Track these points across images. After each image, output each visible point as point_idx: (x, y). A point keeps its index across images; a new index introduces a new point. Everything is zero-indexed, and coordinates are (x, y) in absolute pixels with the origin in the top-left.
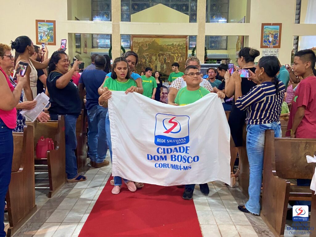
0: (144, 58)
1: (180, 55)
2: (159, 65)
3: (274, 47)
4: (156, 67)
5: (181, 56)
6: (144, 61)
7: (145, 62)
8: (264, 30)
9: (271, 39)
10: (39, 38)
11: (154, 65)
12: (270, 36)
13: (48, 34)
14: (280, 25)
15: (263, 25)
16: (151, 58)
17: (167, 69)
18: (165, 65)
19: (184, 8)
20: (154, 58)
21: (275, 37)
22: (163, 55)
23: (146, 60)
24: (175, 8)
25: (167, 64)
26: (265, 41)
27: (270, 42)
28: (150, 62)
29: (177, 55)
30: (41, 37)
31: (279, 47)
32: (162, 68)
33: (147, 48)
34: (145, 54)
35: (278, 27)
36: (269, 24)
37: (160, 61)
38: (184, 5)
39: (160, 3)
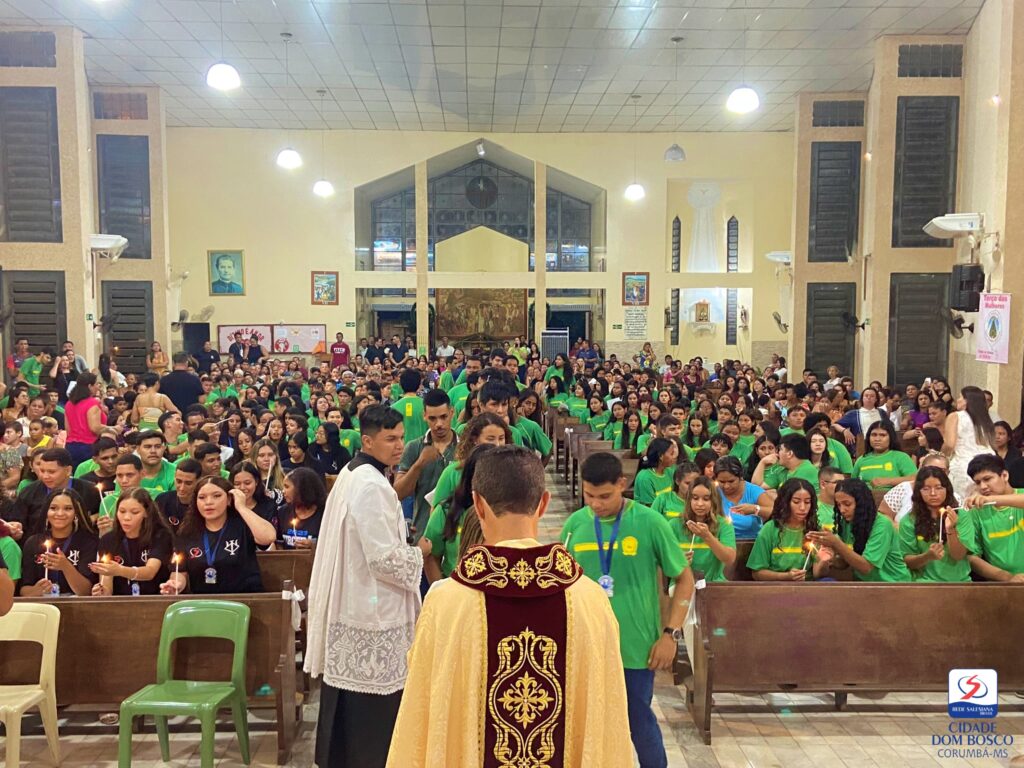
0: (457, 311)
1: (515, 305)
2: (481, 322)
3: (641, 304)
4: (477, 325)
5: (518, 307)
6: (457, 315)
7: (459, 318)
8: (626, 281)
9: (636, 293)
10: (316, 296)
11: (474, 323)
12: (635, 289)
13: (329, 290)
14: (647, 274)
15: (624, 274)
16: (468, 311)
17: (495, 327)
18: (491, 323)
19: (520, 231)
20: (473, 311)
21: (641, 291)
22: (487, 306)
23: (460, 315)
24: (506, 231)
25: (495, 320)
26: (628, 297)
27: (634, 297)
28: (467, 317)
29: (510, 306)
30: (318, 294)
31: (647, 303)
32: (487, 327)
33: (461, 296)
34: (458, 305)
35: (645, 277)
36: (633, 274)
37: (482, 316)
38: (520, 227)
39: (482, 225)
